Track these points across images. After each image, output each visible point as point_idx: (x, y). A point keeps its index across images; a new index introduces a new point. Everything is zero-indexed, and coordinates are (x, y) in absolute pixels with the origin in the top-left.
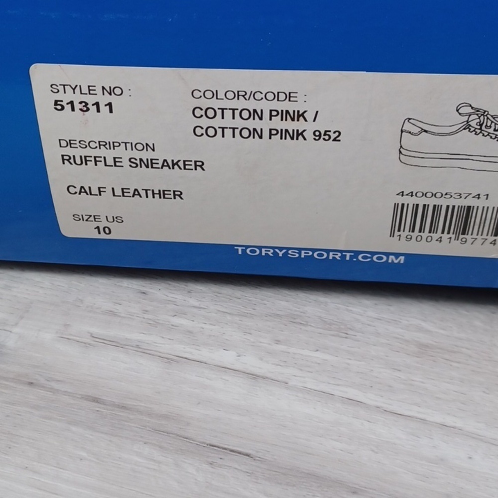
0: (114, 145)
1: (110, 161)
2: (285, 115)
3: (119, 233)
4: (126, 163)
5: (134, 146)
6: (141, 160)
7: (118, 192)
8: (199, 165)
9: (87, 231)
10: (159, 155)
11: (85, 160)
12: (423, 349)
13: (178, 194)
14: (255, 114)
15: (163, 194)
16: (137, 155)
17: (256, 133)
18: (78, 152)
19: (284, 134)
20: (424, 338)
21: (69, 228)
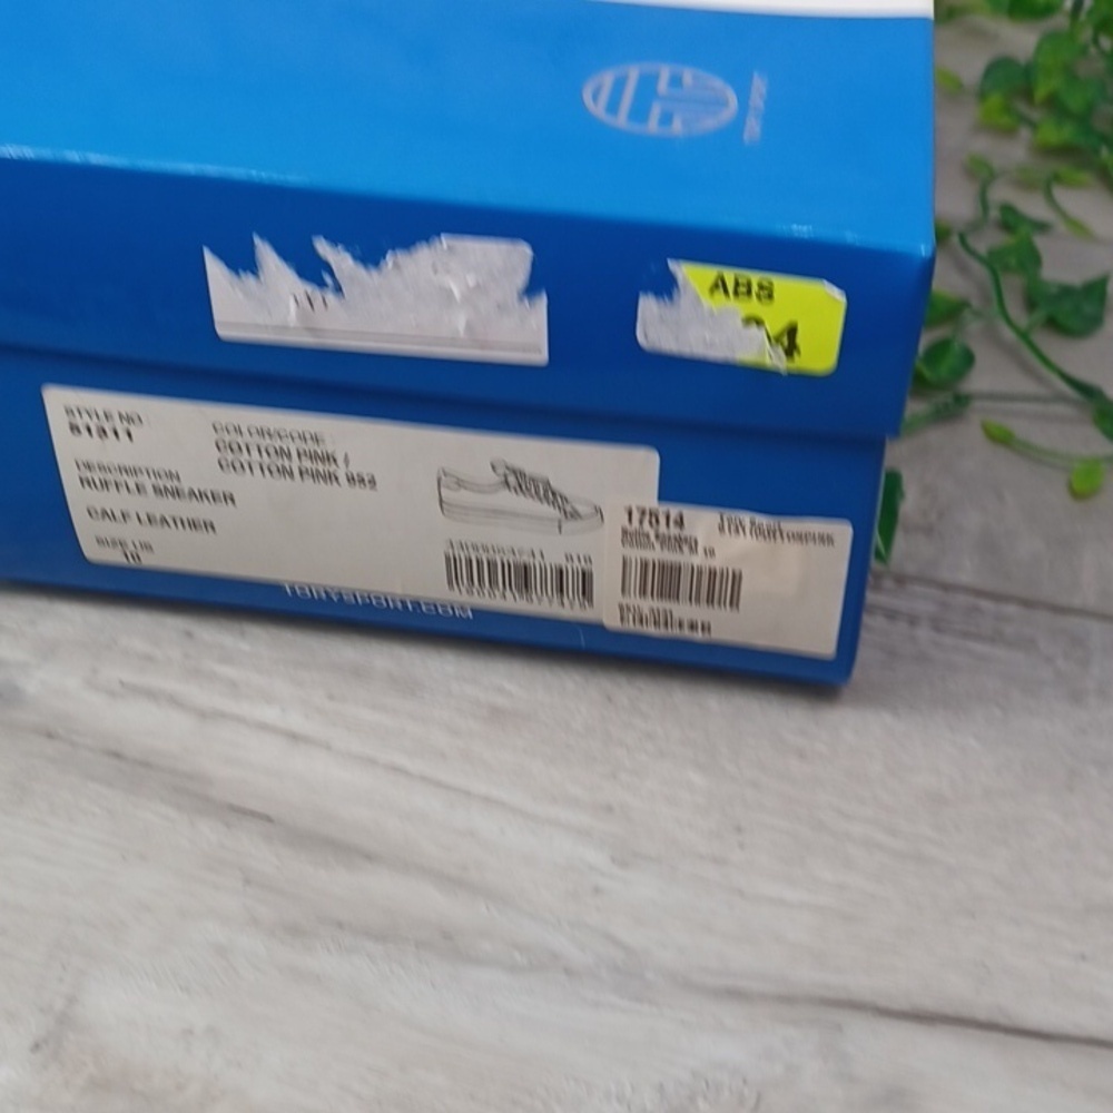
0: (134, 472)
1: (132, 486)
2: (314, 457)
3: (149, 561)
4: (150, 490)
5: (157, 475)
6: (165, 488)
7: (144, 517)
8: (230, 498)
9: (114, 556)
10: (185, 485)
11: (105, 484)
12: (496, 715)
13: (209, 526)
14: (281, 453)
15: (193, 525)
16: (161, 483)
17: (286, 472)
18: (97, 476)
19: (316, 476)
20: (500, 701)
21: (92, 551)
